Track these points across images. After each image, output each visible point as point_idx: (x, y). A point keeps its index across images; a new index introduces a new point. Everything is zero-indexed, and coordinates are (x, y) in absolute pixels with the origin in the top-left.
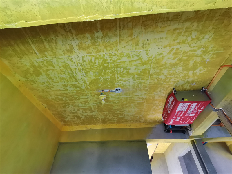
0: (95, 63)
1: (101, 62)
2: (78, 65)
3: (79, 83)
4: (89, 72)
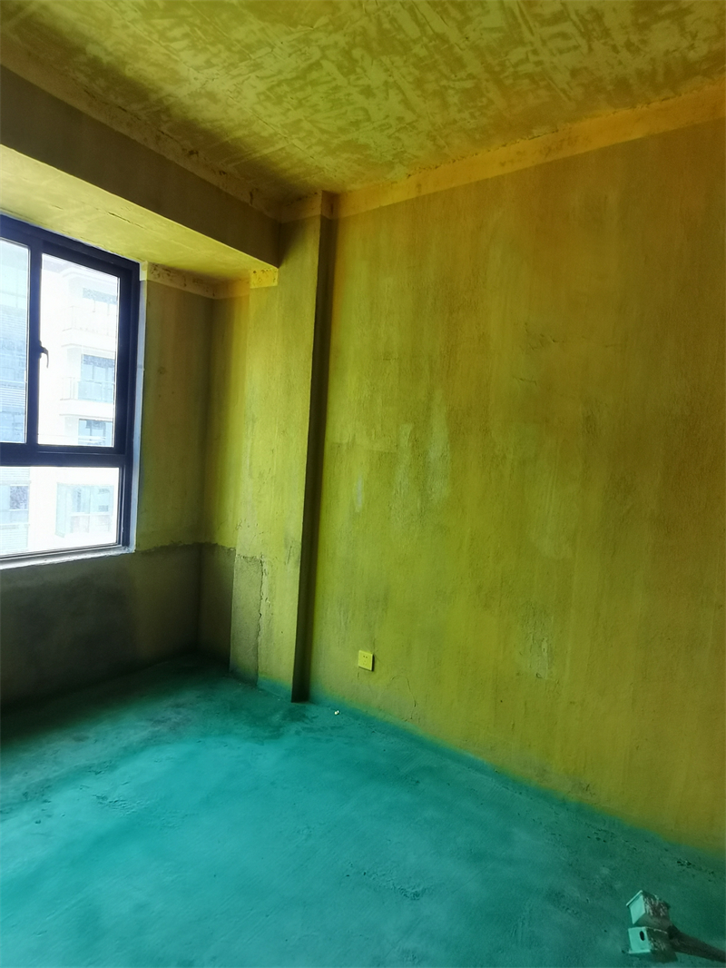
0: (186, 36)
1: (166, 22)
2: (240, 75)
3: (324, 57)
4: (238, 41)
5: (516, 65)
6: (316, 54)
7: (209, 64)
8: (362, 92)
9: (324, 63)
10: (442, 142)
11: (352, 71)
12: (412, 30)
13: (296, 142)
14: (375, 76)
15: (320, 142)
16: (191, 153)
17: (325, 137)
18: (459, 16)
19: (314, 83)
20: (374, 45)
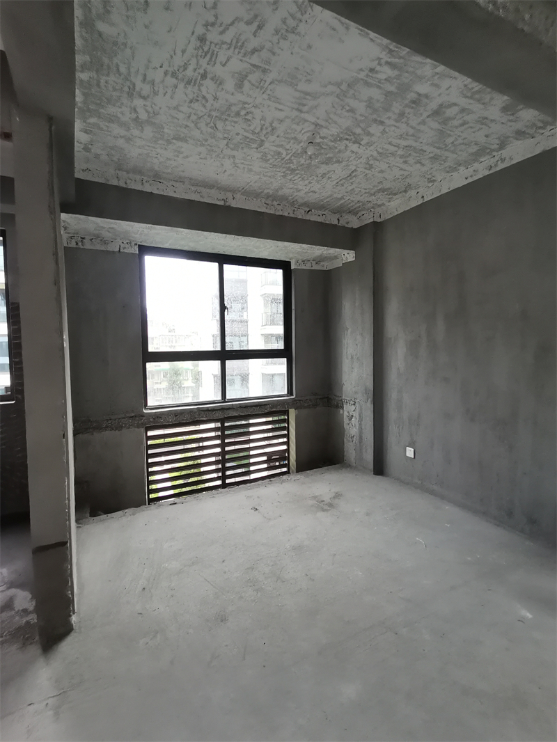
5: (452, 143)
6: (354, 168)
7: (310, 183)
8: (379, 172)
9: (358, 169)
10: (430, 176)
11: (372, 168)
12: (392, 149)
13: (354, 196)
14: (383, 166)
15: (365, 193)
16: (308, 211)
17: (367, 191)
18: (412, 138)
19: (355, 176)
20: (379, 158)
